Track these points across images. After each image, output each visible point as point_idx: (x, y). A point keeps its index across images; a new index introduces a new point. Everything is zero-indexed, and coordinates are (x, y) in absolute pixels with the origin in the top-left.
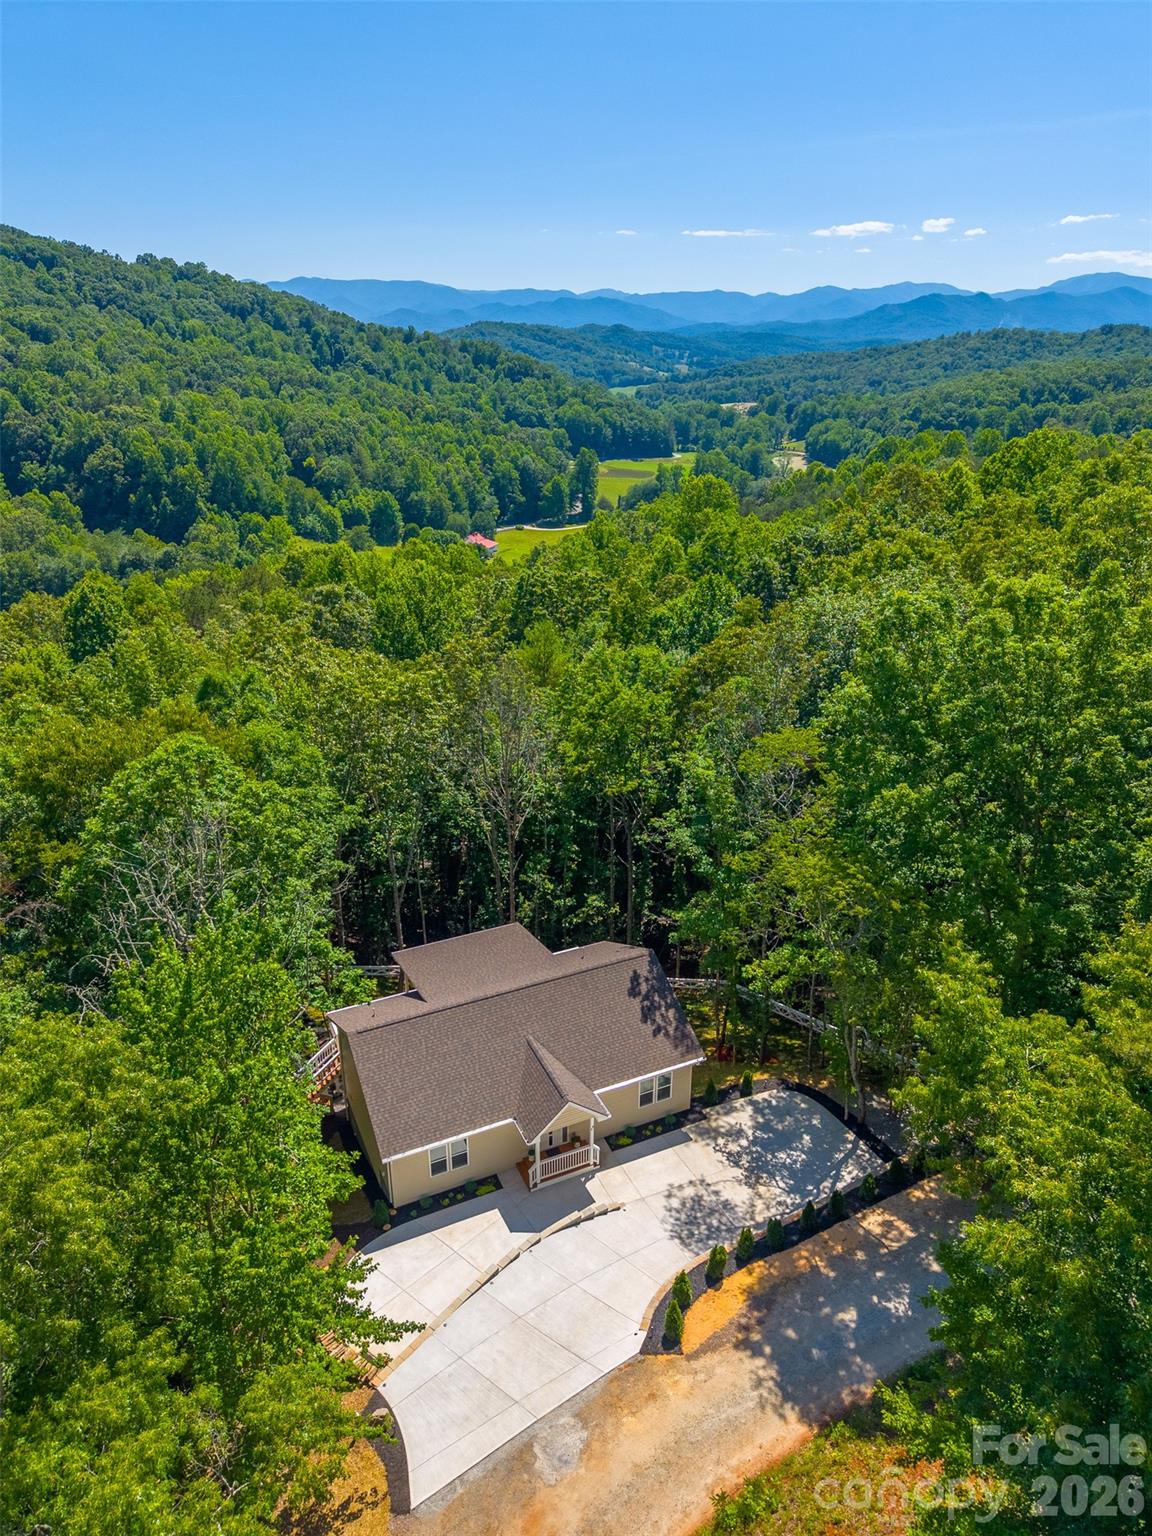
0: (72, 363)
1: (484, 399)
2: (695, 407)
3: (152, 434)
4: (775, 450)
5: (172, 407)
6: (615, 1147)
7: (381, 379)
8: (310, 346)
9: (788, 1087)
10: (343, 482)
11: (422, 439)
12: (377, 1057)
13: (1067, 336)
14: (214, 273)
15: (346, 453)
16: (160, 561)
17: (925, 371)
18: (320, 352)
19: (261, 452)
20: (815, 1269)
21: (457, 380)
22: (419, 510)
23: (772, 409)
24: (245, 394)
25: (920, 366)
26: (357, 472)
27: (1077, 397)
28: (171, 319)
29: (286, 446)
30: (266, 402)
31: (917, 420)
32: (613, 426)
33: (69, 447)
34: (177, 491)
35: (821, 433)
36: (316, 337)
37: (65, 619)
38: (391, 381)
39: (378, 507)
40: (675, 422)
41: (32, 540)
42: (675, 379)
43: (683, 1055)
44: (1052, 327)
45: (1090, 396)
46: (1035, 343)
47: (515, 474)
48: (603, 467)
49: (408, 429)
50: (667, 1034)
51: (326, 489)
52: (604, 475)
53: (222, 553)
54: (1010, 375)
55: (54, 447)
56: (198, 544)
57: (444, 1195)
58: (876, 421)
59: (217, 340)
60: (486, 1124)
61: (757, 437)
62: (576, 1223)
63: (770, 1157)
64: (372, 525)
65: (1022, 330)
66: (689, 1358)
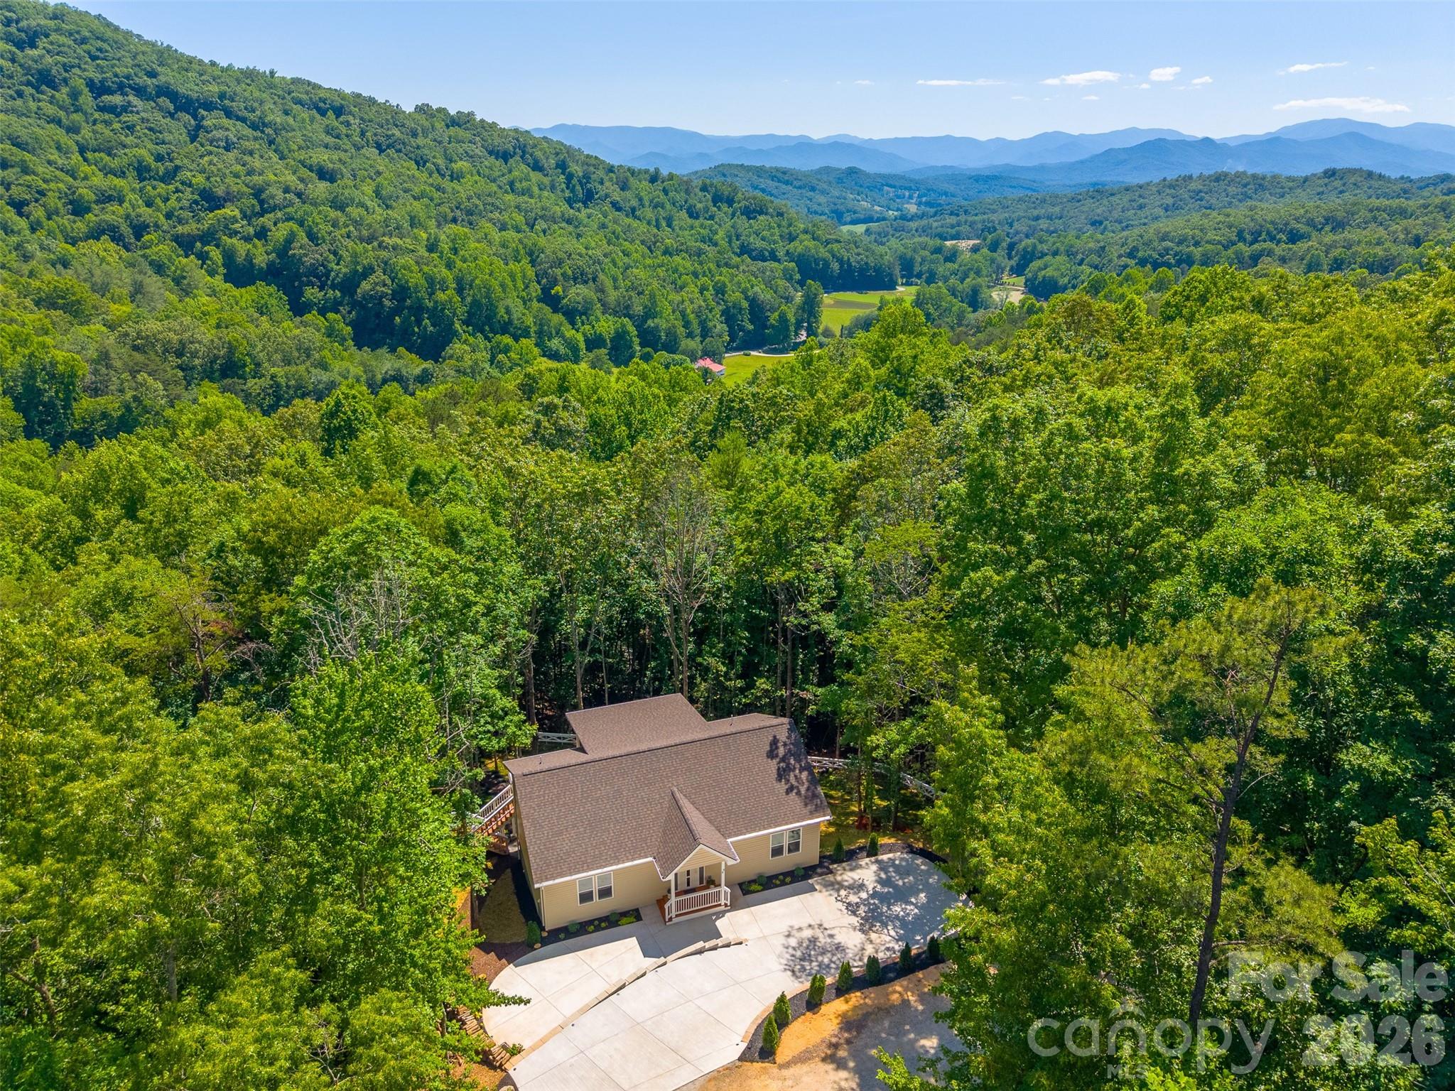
0: (352, 200)
1: (721, 233)
2: (920, 244)
3: (417, 263)
4: (996, 284)
5: (437, 240)
6: (746, 892)
7: (627, 216)
8: (564, 186)
9: (912, 851)
10: (588, 309)
11: (659, 271)
12: (539, 796)
13: (1289, 179)
14: (482, 121)
15: (591, 283)
16: (418, 377)
17: (1146, 211)
18: (573, 191)
19: (514, 280)
20: (906, 1003)
21: (697, 218)
22: (654, 336)
23: (994, 247)
24: (503, 228)
25: (1141, 207)
26: (600, 300)
27: (1294, 237)
28: (441, 162)
29: (537, 276)
30: (520, 236)
31: (1134, 258)
32: (840, 261)
33: (345, 275)
34: (437, 314)
35: (1040, 269)
36: (570, 177)
37: (321, 421)
38: (635, 217)
39: (617, 332)
40: (901, 258)
41: (308, 356)
42: (903, 218)
43: (811, 813)
44: (1276, 170)
45: (1309, 237)
46: (1258, 185)
47: (745, 304)
48: (827, 299)
49: (649, 261)
50: (799, 793)
51: (571, 315)
52: (830, 306)
53: (474, 371)
54: (1228, 215)
55: (333, 274)
56: (453, 362)
57: (591, 922)
58: (1095, 259)
59: (482, 181)
60: (628, 860)
61: (978, 273)
62: (700, 952)
63: (885, 909)
64: (611, 349)
65: (1244, 173)
66: (781, 1067)
